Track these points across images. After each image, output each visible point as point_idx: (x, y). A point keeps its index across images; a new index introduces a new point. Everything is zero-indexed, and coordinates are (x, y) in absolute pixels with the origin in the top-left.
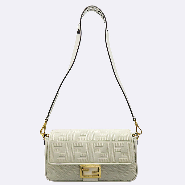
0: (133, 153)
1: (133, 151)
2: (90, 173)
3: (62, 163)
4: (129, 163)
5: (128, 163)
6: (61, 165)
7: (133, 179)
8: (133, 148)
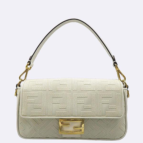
0: (123, 107)
1: (123, 105)
2: (70, 129)
3: (37, 116)
4: (118, 117)
5: (116, 117)
6: (35, 119)
7: (121, 138)
8: (123, 102)
